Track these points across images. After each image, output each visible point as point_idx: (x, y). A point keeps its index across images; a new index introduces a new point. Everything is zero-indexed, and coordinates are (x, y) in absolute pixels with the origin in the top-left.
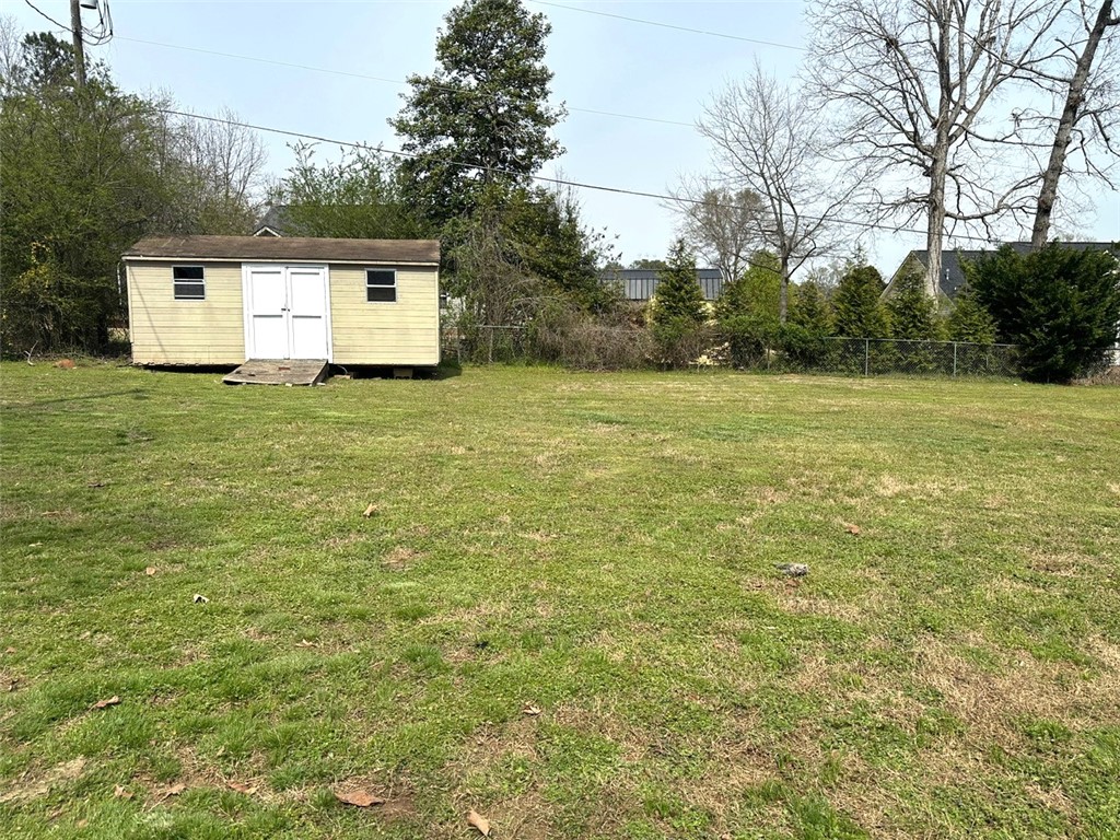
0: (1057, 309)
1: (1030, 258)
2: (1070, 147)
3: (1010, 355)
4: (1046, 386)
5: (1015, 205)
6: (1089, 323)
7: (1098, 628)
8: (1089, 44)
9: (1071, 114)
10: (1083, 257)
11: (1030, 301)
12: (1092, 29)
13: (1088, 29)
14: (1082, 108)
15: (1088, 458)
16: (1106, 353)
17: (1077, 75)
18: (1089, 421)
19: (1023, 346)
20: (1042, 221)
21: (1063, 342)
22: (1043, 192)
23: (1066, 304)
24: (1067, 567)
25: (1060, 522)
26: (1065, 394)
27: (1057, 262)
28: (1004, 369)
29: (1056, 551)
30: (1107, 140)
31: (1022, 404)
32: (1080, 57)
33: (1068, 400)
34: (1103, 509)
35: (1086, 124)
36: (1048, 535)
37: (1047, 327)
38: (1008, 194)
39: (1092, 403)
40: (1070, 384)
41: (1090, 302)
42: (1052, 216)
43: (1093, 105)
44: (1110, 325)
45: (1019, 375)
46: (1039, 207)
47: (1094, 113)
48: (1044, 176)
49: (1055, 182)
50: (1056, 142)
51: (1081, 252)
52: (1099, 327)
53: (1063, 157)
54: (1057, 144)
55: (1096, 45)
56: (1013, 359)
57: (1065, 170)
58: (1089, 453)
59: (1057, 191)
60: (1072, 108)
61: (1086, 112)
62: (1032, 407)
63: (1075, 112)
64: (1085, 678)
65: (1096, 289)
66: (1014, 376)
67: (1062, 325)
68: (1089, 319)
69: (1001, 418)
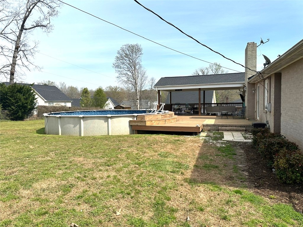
0: (18, 101)
1: (9, 87)
2: (17, 59)
3: (7, 113)
4: (17, 121)
5: (4, 72)
6: (26, 104)
7: (22, 187)
8: (19, 33)
9: (17, 50)
10: (23, 87)
11: (10, 98)
12: (20, 29)
13: (19, 29)
14: (19, 49)
15: (25, 140)
16: (32, 112)
17: (17, 40)
18: (28, 130)
19: (10, 111)
20: (12, 77)
21: (21, 109)
22: (11, 69)
23: (20, 100)
24: (16, 172)
25: (15, 159)
26: (22, 123)
27: (16, 88)
28: (5, 118)
29: (13, 168)
30: (27, 58)
31: (10, 127)
32: (18, 35)
33: (23, 125)
34: (27, 153)
35: (21, 53)
36: (12, 164)
37: (16, 105)
38: (2, 68)
39: (29, 125)
40: (24, 120)
41: (26, 99)
42: (15, 76)
43: (23, 49)
44: (32, 105)
45: (10, 119)
46: (11, 73)
47: (23, 51)
48: (11, 65)
49: (14, 67)
50: (13, 56)
51: (23, 86)
52: (29, 105)
53: (16, 61)
54: (14, 57)
55: (21, 34)
56: (8, 115)
57: (17, 64)
58: (26, 139)
59: (15, 69)
60: (17, 48)
61: (21, 50)
62: (13, 128)
63: (18, 50)
64: (17, 203)
65: (27, 95)
66: (8, 119)
67: (20, 105)
68: (26, 103)
69: (3, 132)
